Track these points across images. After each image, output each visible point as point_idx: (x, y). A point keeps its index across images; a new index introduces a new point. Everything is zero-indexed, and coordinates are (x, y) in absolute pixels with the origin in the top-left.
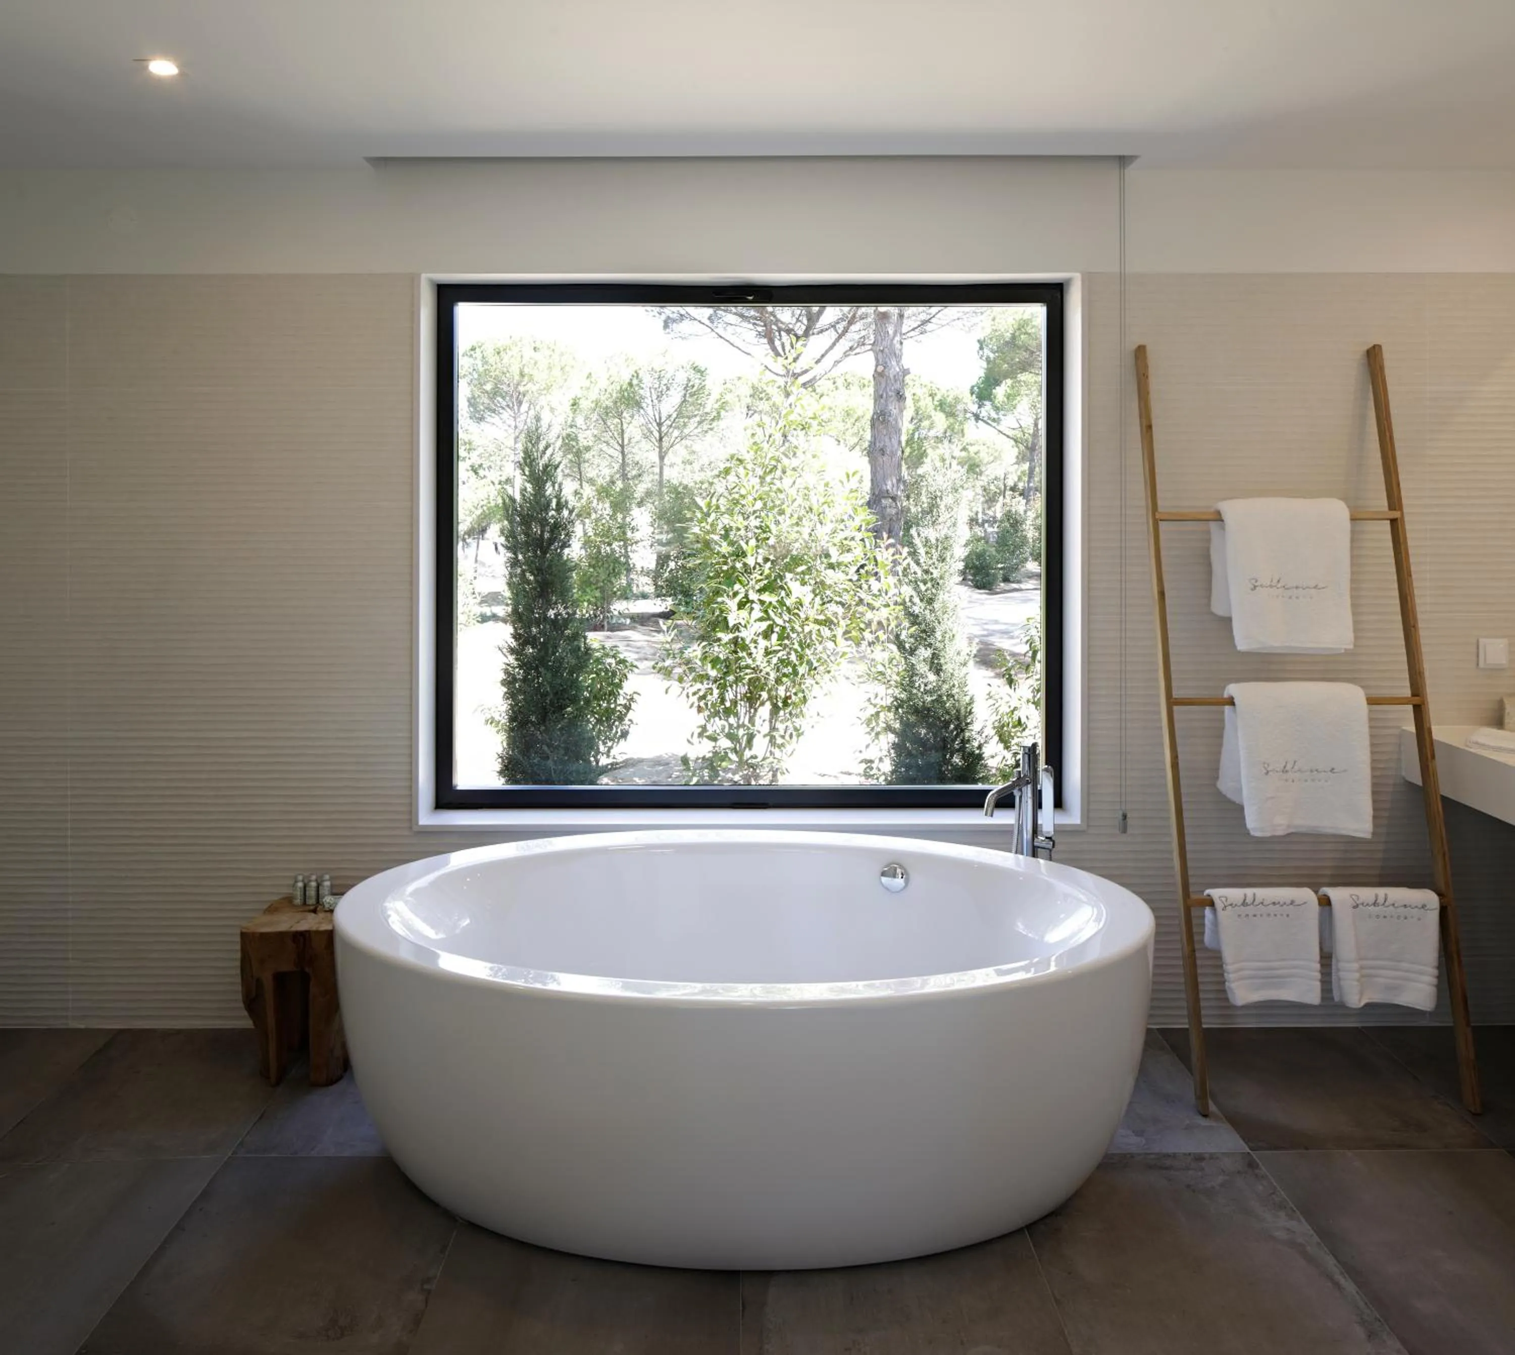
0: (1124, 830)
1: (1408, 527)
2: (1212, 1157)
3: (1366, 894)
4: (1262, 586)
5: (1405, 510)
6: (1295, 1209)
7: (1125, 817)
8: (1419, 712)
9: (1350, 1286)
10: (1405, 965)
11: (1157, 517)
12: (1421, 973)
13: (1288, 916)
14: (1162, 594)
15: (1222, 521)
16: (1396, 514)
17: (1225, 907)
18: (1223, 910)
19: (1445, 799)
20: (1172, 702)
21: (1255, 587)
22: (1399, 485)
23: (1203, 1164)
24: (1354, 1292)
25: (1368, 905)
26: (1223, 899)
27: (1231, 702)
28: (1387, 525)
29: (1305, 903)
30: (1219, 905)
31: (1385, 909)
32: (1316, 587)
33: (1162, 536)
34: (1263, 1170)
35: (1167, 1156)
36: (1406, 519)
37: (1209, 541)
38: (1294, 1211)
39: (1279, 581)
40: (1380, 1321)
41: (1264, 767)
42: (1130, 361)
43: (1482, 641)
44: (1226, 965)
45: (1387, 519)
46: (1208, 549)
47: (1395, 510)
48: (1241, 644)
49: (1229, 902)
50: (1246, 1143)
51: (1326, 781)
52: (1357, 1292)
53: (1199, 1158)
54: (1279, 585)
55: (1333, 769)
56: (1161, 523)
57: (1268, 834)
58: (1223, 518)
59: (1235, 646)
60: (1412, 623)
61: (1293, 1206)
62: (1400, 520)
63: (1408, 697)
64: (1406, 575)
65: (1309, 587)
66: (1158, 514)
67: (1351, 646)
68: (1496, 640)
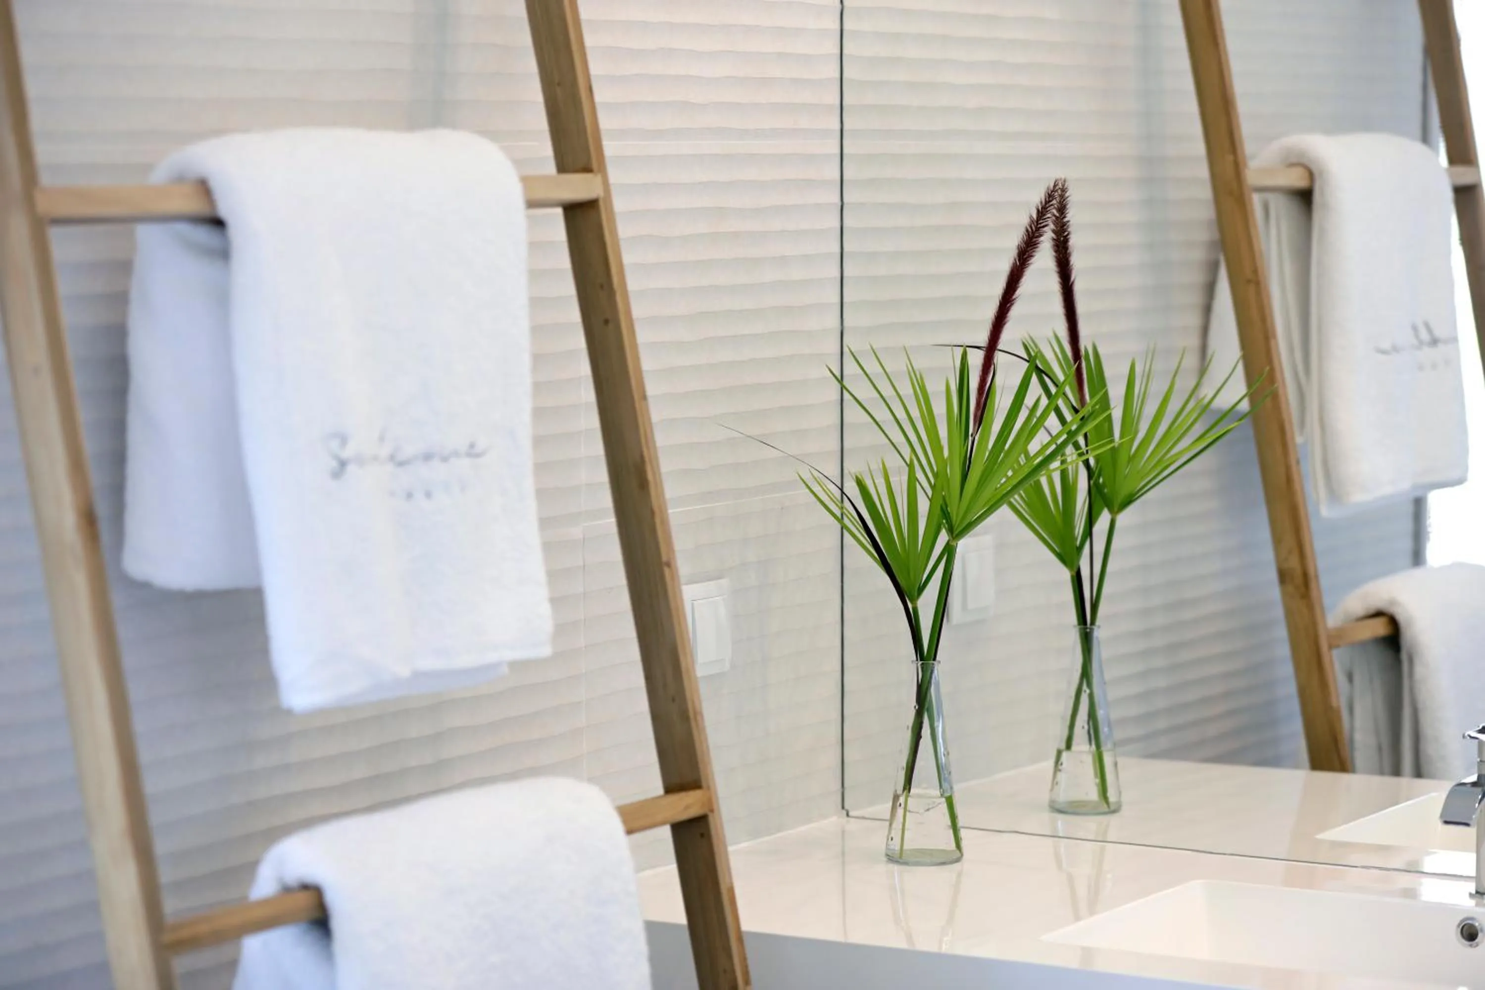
5: (615, 175)
8: (699, 846)
11: (40, 212)
14: (89, 520)
15: (218, 223)
16: (580, 187)
20: (163, 940)
21: (343, 464)
22: (590, 90)
27: (316, 908)
32: (470, 450)
36: (620, 204)
39: (382, 439)
45: (558, 203)
47: (580, 170)
54: (385, 453)
56: (55, 234)
58: (224, 211)
60: (664, 558)
62: (601, 204)
63: (659, 797)
64: (636, 397)
65: (456, 454)
66: (44, 205)
67: (546, 651)
68: (711, 586)
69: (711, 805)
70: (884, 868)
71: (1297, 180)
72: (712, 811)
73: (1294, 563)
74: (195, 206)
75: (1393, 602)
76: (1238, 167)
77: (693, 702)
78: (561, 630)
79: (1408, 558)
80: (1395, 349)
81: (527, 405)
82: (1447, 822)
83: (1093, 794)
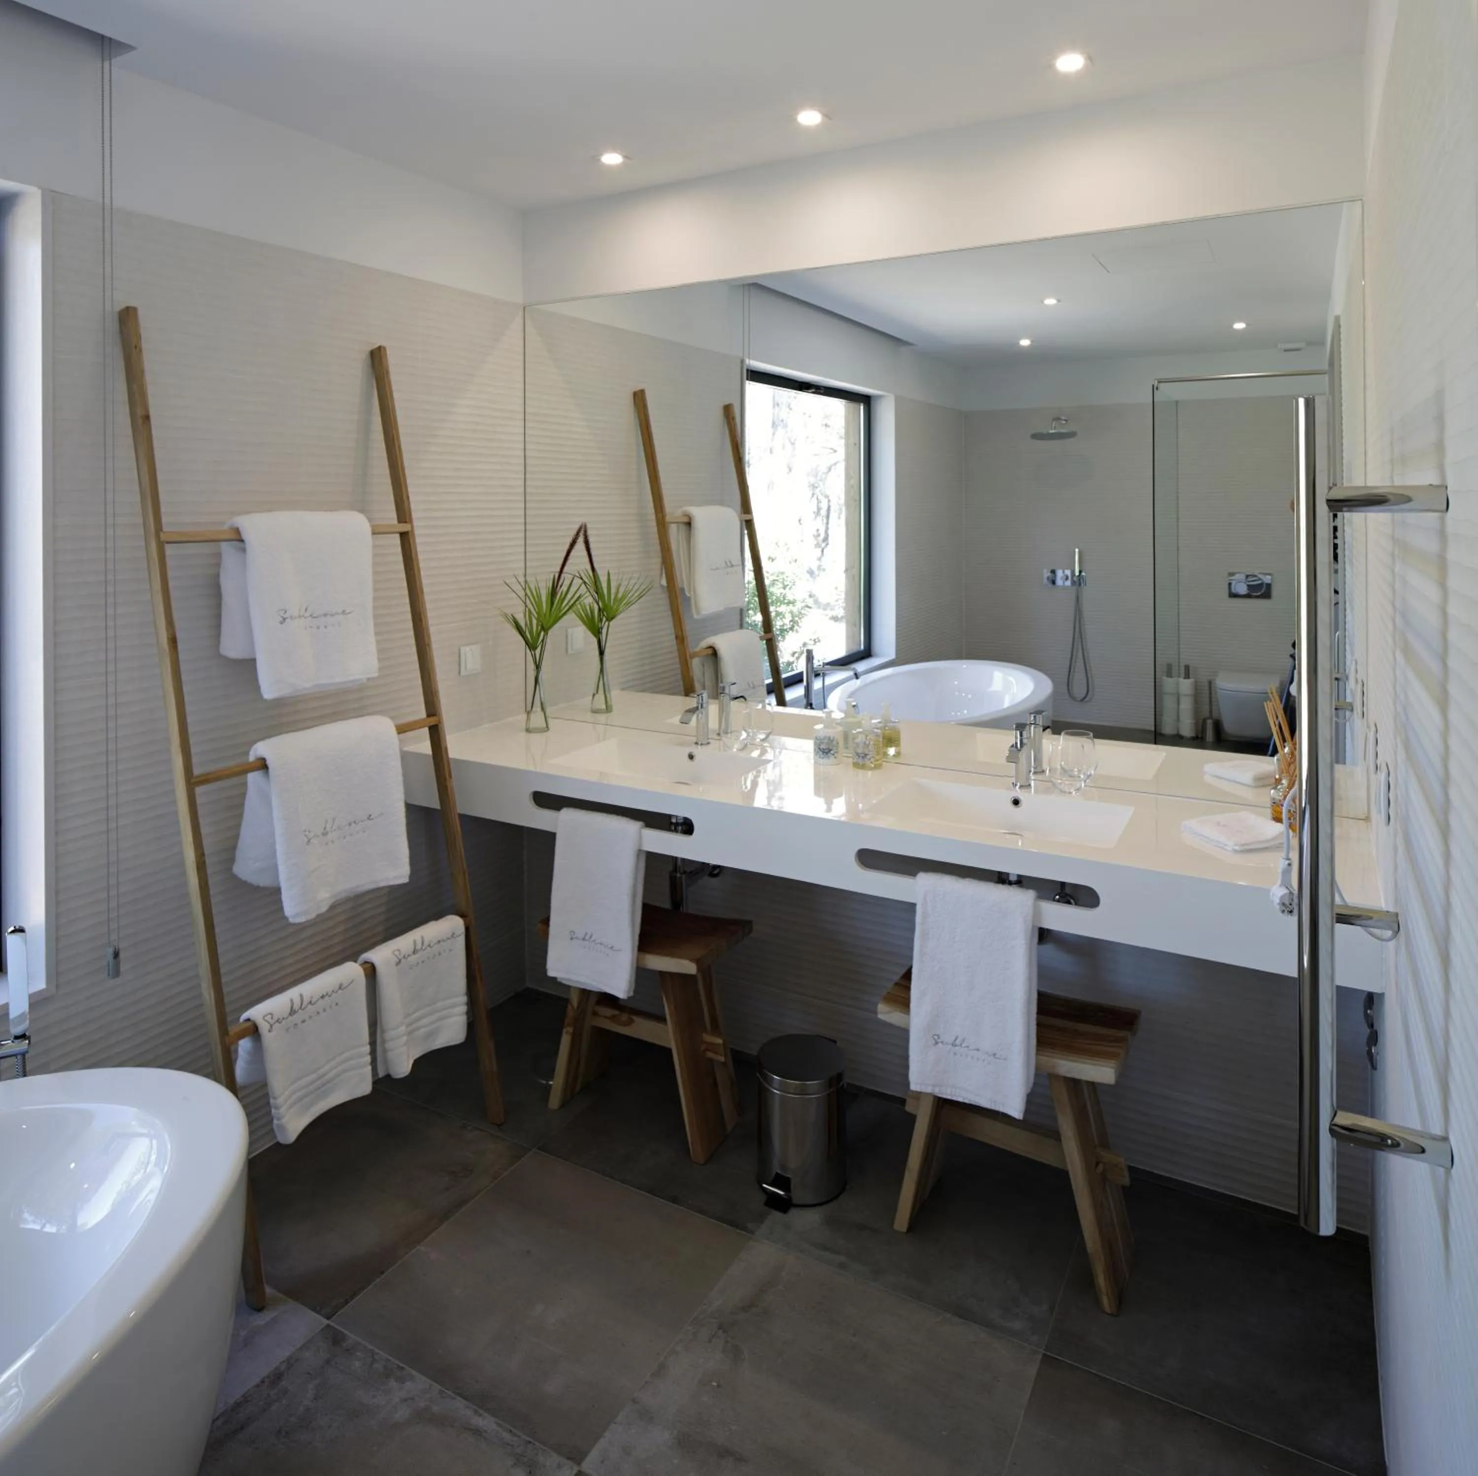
0: (116, 973)
1: (418, 540)
2: (290, 1362)
3: (405, 942)
4: (292, 618)
5: (415, 523)
6: (401, 1365)
7: (116, 955)
8: (436, 734)
9: (486, 1422)
10: (440, 1005)
11: (162, 540)
12: (454, 1006)
13: (337, 1004)
14: (173, 641)
15: (242, 541)
16: (405, 528)
17: (271, 1026)
18: (270, 1031)
19: (463, 817)
20: (192, 781)
21: (284, 619)
22: (408, 498)
23: (284, 1383)
24: (494, 1426)
25: (409, 956)
26: (268, 1018)
27: (262, 765)
28: (396, 540)
29: (352, 981)
30: (264, 1027)
31: (425, 952)
32: (344, 612)
33: (170, 563)
34: (352, 1337)
35: (237, 1405)
36: (417, 532)
37: (218, 565)
38: (403, 1368)
39: (306, 610)
40: (530, 1442)
41: (306, 836)
42: (113, 326)
43: (463, 649)
44: (275, 1098)
45: (397, 533)
46: (217, 576)
47: (406, 522)
48: (269, 691)
49: (275, 1018)
50: (317, 1312)
51: (364, 832)
52: (499, 1425)
53: (276, 1377)
54: (307, 614)
55: (370, 816)
56: (167, 546)
57: (312, 916)
58: (244, 537)
59: (261, 696)
60: (427, 642)
61: (397, 1362)
62: (410, 533)
63: (424, 719)
64: (419, 591)
65: (337, 614)
66: (163, 537)
67: (376, 675)
68: (473, 647)
69: (440, 721)
70: (523, 734)
71: (686, 520)
72: (440, 722)
73: (680, 633)
74: (234, 536)
75: (714, 643)
76: (663, 517)
77: (435, 688)
78: (380, 669)
79: (738, 626)
80: (717, 569)
81: (371, 596)
82: (682, 723)
83: (604, 707)
